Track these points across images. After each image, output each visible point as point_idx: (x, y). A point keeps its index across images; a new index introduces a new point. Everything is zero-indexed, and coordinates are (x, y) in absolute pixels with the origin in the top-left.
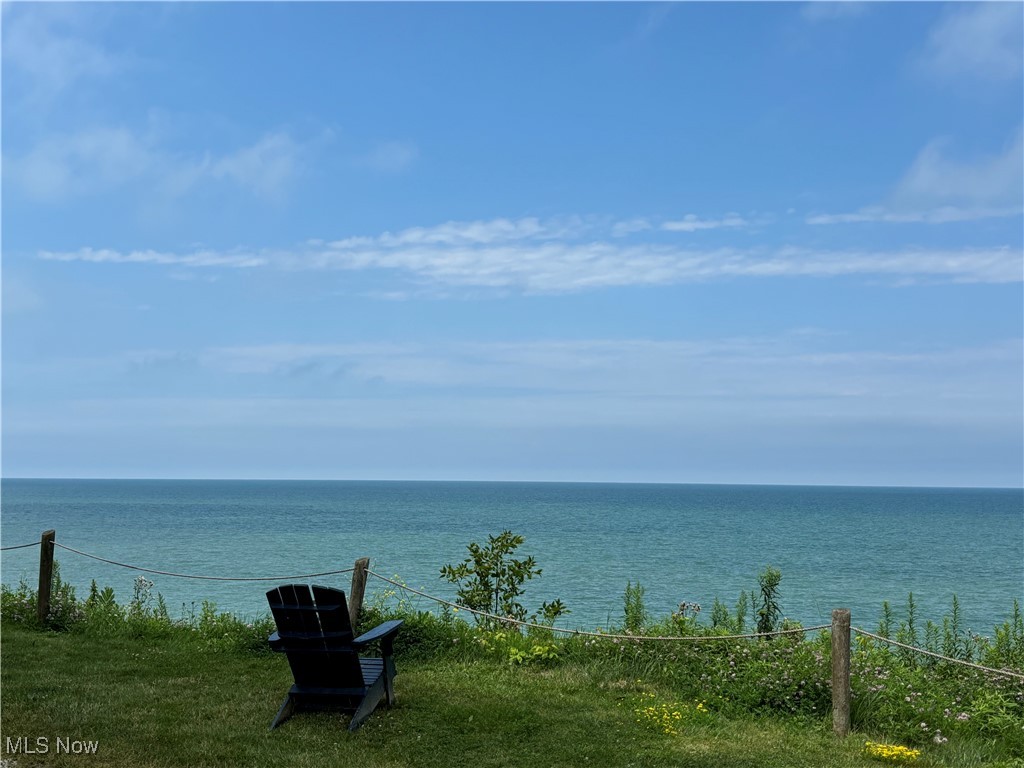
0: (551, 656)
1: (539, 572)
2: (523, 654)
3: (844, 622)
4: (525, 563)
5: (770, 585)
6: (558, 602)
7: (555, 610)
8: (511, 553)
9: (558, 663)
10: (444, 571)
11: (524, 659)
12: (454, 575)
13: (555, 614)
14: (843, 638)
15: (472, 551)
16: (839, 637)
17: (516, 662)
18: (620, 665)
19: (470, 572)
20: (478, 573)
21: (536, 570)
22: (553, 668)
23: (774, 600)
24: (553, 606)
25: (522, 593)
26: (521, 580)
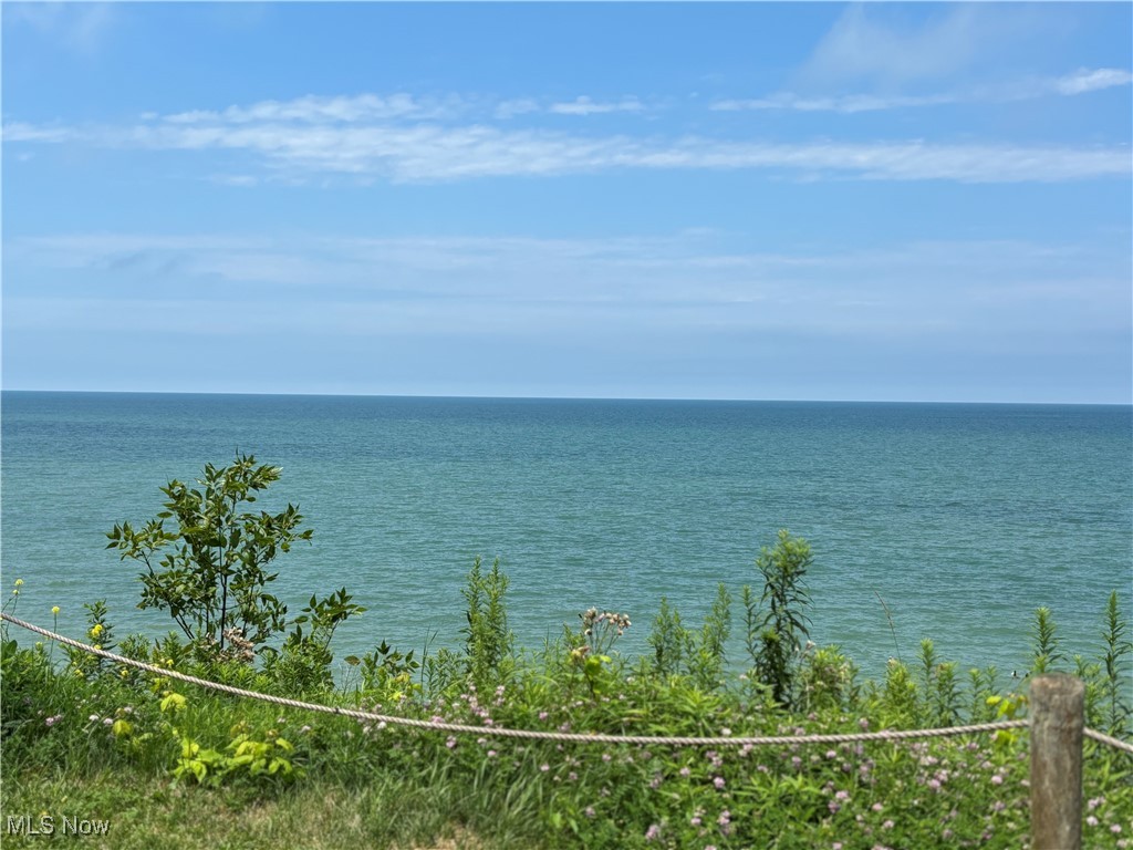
0: (274, 767)
1: (307, 535)
2: (210, 756)
3: (1070, 717)
4: (280, 518)
5: (786, 575)
6: (342, 595)
7: (336, 609)
8: (251, 499)
9: (290, 783)
10: (117, 535)
11: (211, 770)
12: (135, 545)
13: (335, 619)
14: (1068, 764)
15: (173, 496)
16: (1058, 762)
17: (191, 779)
18: (443, 790)
19: (171, 537)
20: (187, 538)
21: (302, 532)
22: (277, 799)
23: (791, 606)
24: (331, 602)
25: (270, 579)
26: (271, 554)
